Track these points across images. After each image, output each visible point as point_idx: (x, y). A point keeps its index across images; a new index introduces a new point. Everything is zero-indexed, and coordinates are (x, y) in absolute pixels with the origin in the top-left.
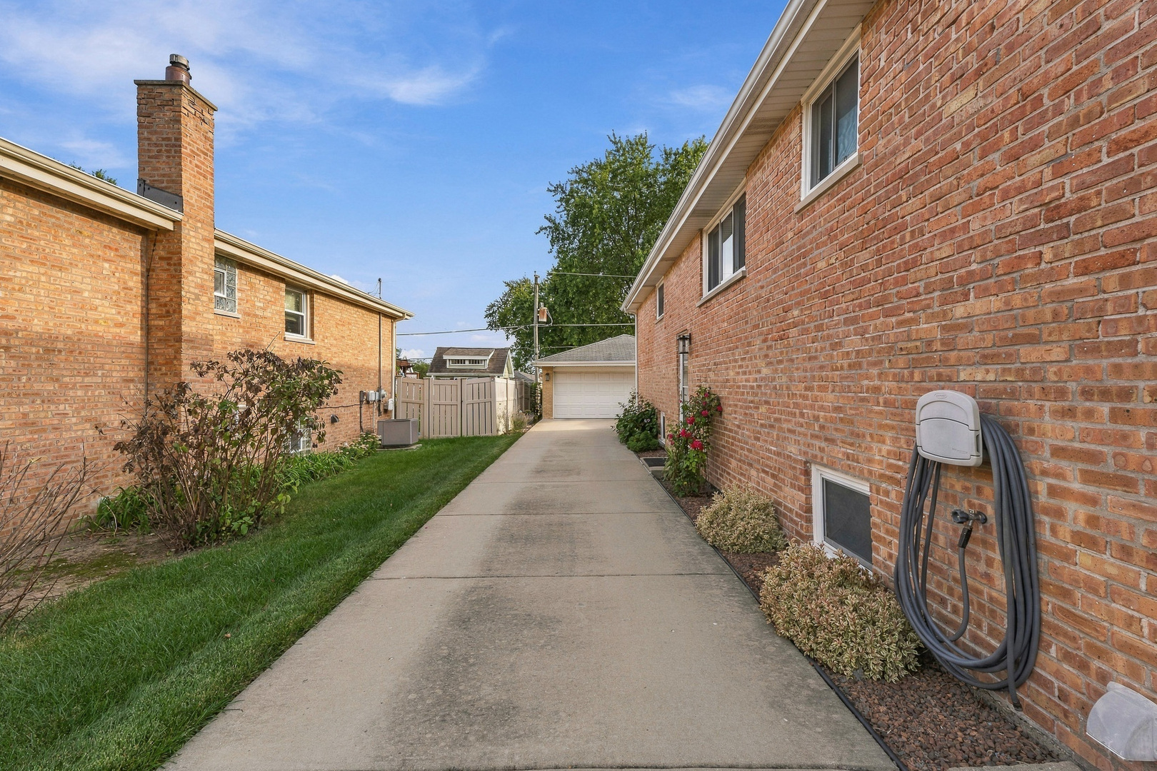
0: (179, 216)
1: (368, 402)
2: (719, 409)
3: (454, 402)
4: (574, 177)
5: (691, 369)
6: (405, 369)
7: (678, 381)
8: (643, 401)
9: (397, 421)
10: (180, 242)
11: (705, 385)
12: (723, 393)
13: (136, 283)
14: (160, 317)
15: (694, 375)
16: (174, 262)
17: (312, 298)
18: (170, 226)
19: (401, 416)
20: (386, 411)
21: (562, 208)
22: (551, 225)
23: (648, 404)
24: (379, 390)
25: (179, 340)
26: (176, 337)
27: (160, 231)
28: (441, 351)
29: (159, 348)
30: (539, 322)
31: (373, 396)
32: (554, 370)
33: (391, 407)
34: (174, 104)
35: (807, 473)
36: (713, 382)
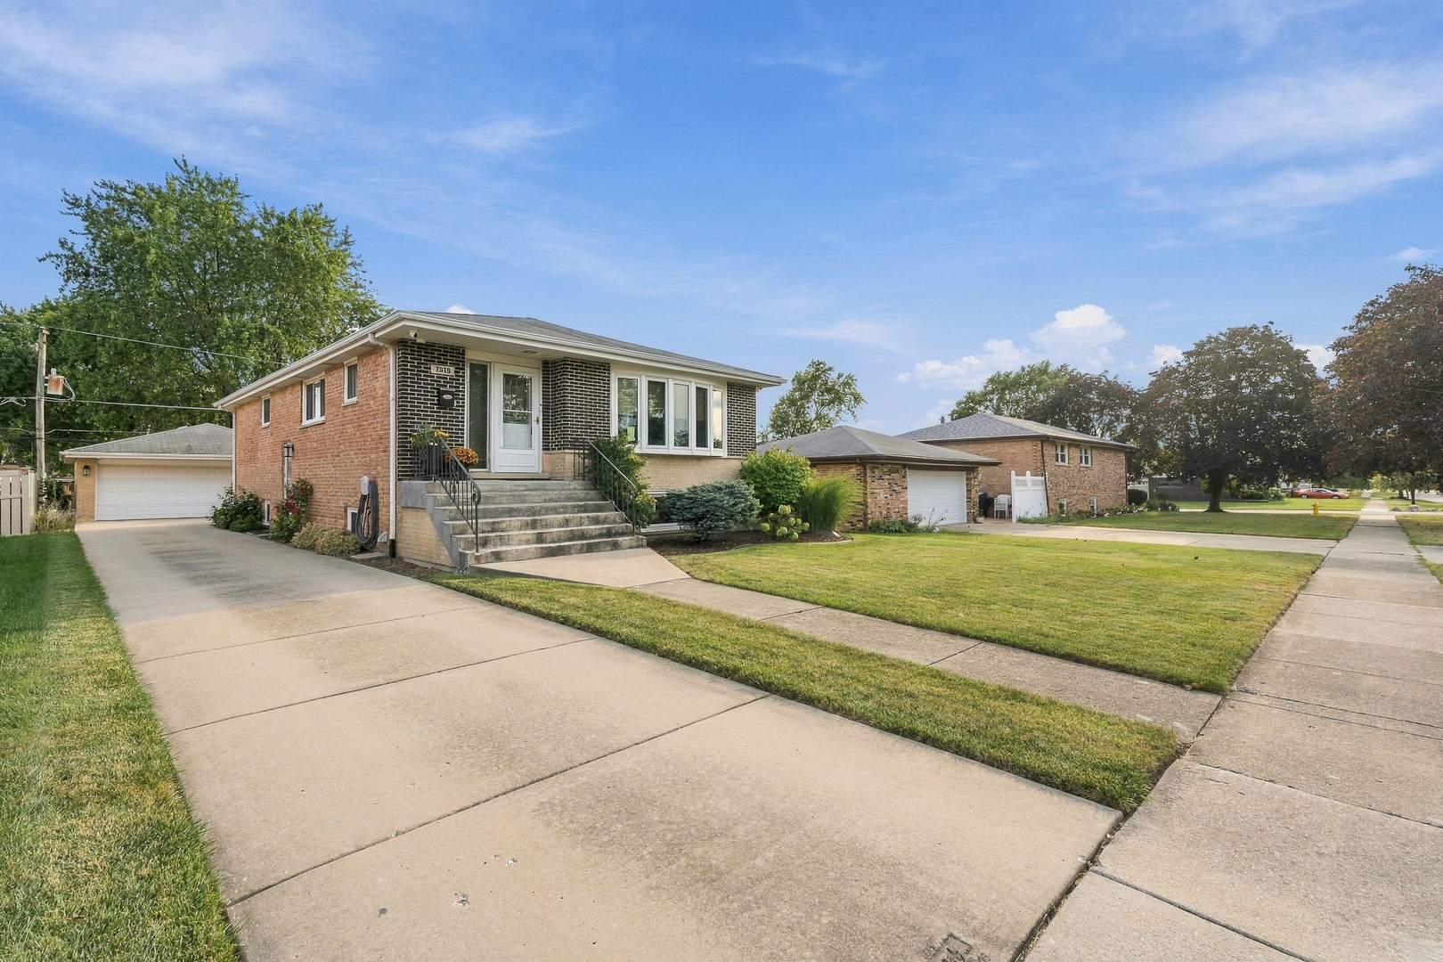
2: (311, 491)
5: (293, 466)
7: (283, 475)
8: (245, 493)
11: (302, 477)
12: (314, 482)
15: (296, 470)
22: (66, 253)
23: (251, 496)
30: (46, 395)
32: (100, 462)
35: (346, 511)
36: (305, 475)
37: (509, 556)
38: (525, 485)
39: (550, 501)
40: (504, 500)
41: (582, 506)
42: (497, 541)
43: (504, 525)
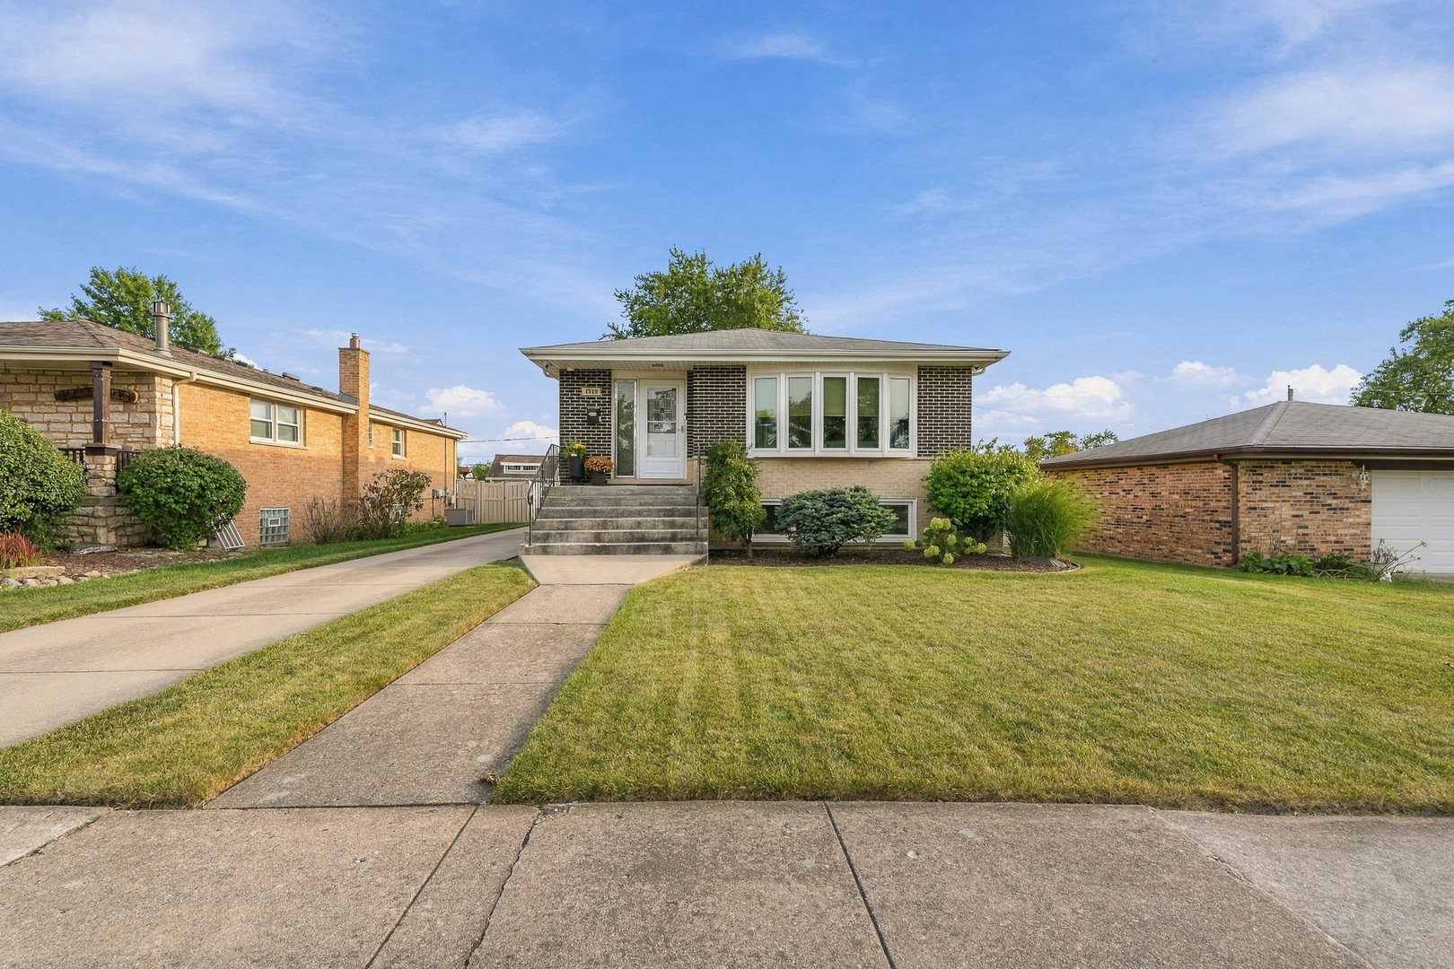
0: (357, 408)
1: (438, 497)
3: (499, 499)
4: (640, 283)
6: (465, 474)
9: (458, 510)
10: (358, 418)
13: (340, 438)
14: (349, 452)
16: (355, 426)
17: (405, 433)
18: (353, 412)
19: (460, 507)
20: (450, 504)
21: (627, 313)
22: (614, 332)
24: (445, 489)
25: (357, 463)
26: (356, 462)
27: (348, 414)
28: (500, 458)
29: (349, 467)
31: (441, 493)
33: (453, 501)
34: (355, 358)
37: (555, 550)
38: (631, 490)
39: (646, 504)
40: (600, 503)
41: (669, 510)
42: (558, 536)
43: (576, 525)
